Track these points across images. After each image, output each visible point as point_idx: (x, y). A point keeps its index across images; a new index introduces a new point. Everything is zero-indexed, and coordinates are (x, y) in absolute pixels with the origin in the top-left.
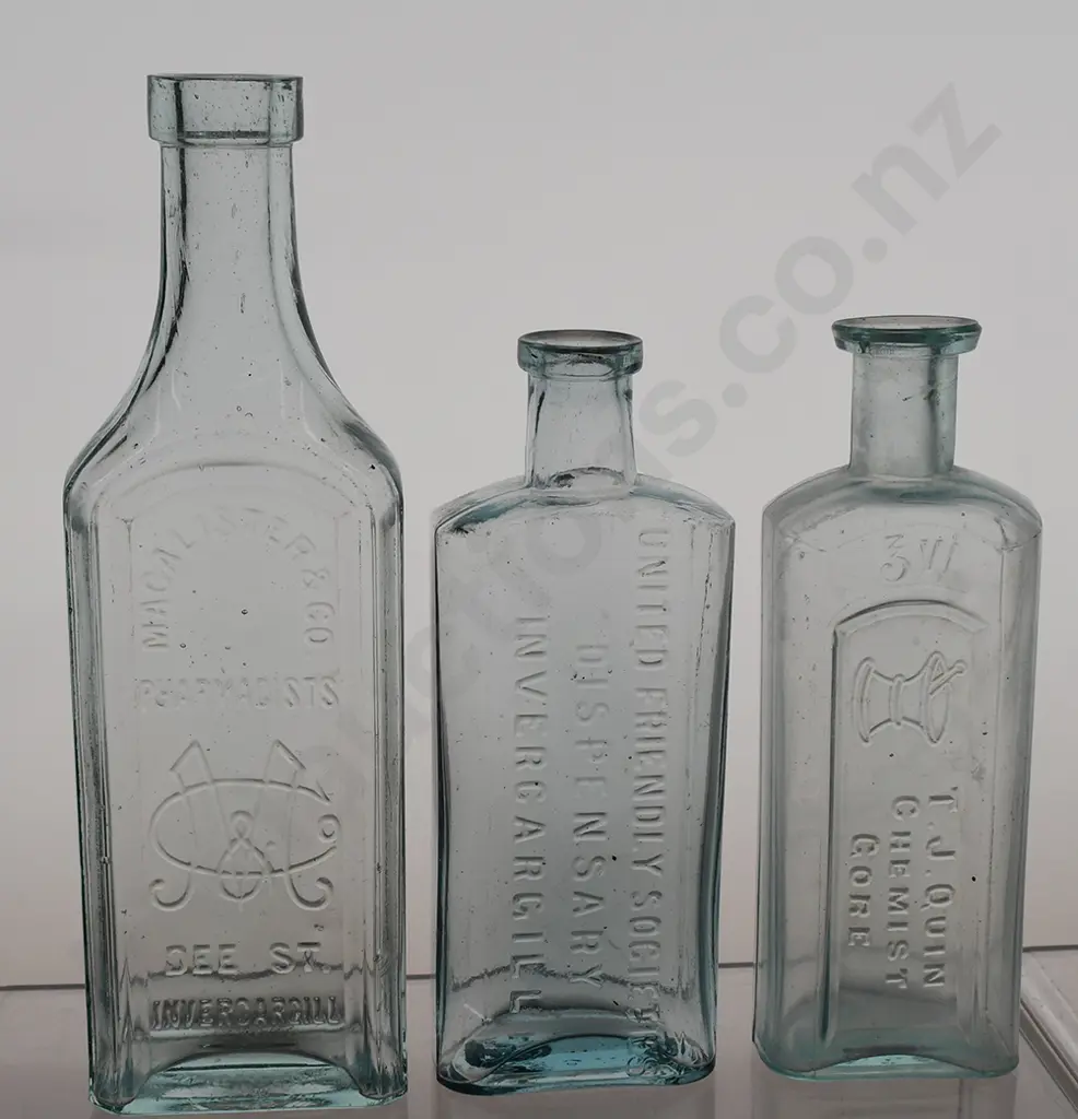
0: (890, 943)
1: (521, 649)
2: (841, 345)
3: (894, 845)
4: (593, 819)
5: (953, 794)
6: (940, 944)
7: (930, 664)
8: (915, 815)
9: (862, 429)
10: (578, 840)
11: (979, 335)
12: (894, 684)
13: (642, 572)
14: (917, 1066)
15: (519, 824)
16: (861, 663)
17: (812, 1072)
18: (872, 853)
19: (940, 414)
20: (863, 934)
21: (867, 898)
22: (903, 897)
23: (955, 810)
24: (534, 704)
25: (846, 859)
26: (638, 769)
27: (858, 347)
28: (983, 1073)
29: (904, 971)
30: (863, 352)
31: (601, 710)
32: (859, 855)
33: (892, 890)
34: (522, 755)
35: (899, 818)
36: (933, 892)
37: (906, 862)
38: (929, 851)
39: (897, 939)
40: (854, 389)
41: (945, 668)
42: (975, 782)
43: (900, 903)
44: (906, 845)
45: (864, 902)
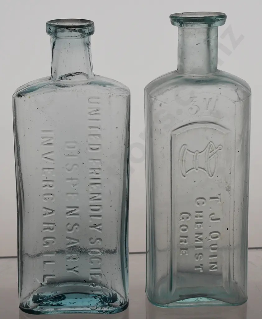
0: (196, 254)
1: (44, 142)
2: (173, 24)
3: (196, 217)
4: (73, 209)
5: (219, 196)
6: (216, 254)
7: (208, 146)
8: (204, 205)
9: (182, 56)
10: (68, 217)
11: (225, 19)
12: (194, 154)
13: (90, 113)
14: (208, 302)
15: (45, 210)
16: (182, 146)
17: (167, 305)
18: (188, 220)
19: (211, 50)
20: (185, 251)
21: (186, 237)
22: (201, 236)
23: (220, 202)
24: (50, 163)
25: (178, 222)
26: (91, 190)
27: (179, 24)
28: (233, 304)
29: (202, 265)
30: (181, 26)
31: (75, 167)
32: (183, 220)
33: (196, 234)
34: (45, 183)
35: (198, 206)
36: (212, 234)
37: (201, 223)
38: (210, 218)
39: (198, 253)
40: (178, 40)
41: (214, 148)
42: (227, 192)
43: (199, 239)
44: (201, 216)
45: (185, 238)
